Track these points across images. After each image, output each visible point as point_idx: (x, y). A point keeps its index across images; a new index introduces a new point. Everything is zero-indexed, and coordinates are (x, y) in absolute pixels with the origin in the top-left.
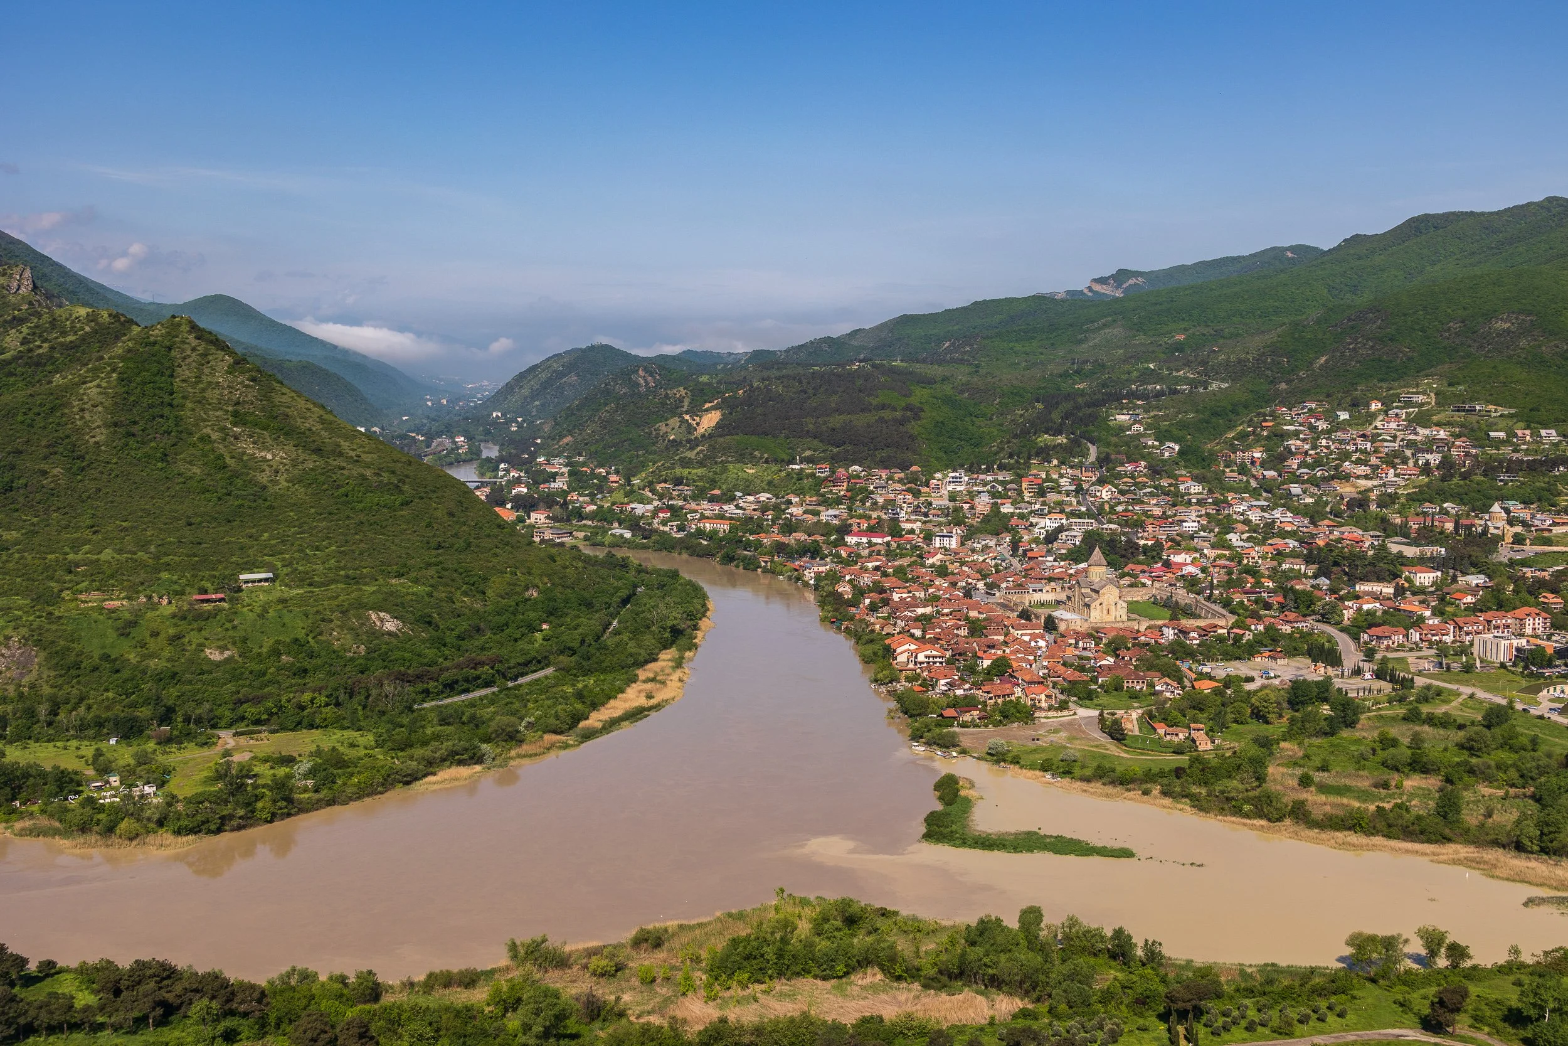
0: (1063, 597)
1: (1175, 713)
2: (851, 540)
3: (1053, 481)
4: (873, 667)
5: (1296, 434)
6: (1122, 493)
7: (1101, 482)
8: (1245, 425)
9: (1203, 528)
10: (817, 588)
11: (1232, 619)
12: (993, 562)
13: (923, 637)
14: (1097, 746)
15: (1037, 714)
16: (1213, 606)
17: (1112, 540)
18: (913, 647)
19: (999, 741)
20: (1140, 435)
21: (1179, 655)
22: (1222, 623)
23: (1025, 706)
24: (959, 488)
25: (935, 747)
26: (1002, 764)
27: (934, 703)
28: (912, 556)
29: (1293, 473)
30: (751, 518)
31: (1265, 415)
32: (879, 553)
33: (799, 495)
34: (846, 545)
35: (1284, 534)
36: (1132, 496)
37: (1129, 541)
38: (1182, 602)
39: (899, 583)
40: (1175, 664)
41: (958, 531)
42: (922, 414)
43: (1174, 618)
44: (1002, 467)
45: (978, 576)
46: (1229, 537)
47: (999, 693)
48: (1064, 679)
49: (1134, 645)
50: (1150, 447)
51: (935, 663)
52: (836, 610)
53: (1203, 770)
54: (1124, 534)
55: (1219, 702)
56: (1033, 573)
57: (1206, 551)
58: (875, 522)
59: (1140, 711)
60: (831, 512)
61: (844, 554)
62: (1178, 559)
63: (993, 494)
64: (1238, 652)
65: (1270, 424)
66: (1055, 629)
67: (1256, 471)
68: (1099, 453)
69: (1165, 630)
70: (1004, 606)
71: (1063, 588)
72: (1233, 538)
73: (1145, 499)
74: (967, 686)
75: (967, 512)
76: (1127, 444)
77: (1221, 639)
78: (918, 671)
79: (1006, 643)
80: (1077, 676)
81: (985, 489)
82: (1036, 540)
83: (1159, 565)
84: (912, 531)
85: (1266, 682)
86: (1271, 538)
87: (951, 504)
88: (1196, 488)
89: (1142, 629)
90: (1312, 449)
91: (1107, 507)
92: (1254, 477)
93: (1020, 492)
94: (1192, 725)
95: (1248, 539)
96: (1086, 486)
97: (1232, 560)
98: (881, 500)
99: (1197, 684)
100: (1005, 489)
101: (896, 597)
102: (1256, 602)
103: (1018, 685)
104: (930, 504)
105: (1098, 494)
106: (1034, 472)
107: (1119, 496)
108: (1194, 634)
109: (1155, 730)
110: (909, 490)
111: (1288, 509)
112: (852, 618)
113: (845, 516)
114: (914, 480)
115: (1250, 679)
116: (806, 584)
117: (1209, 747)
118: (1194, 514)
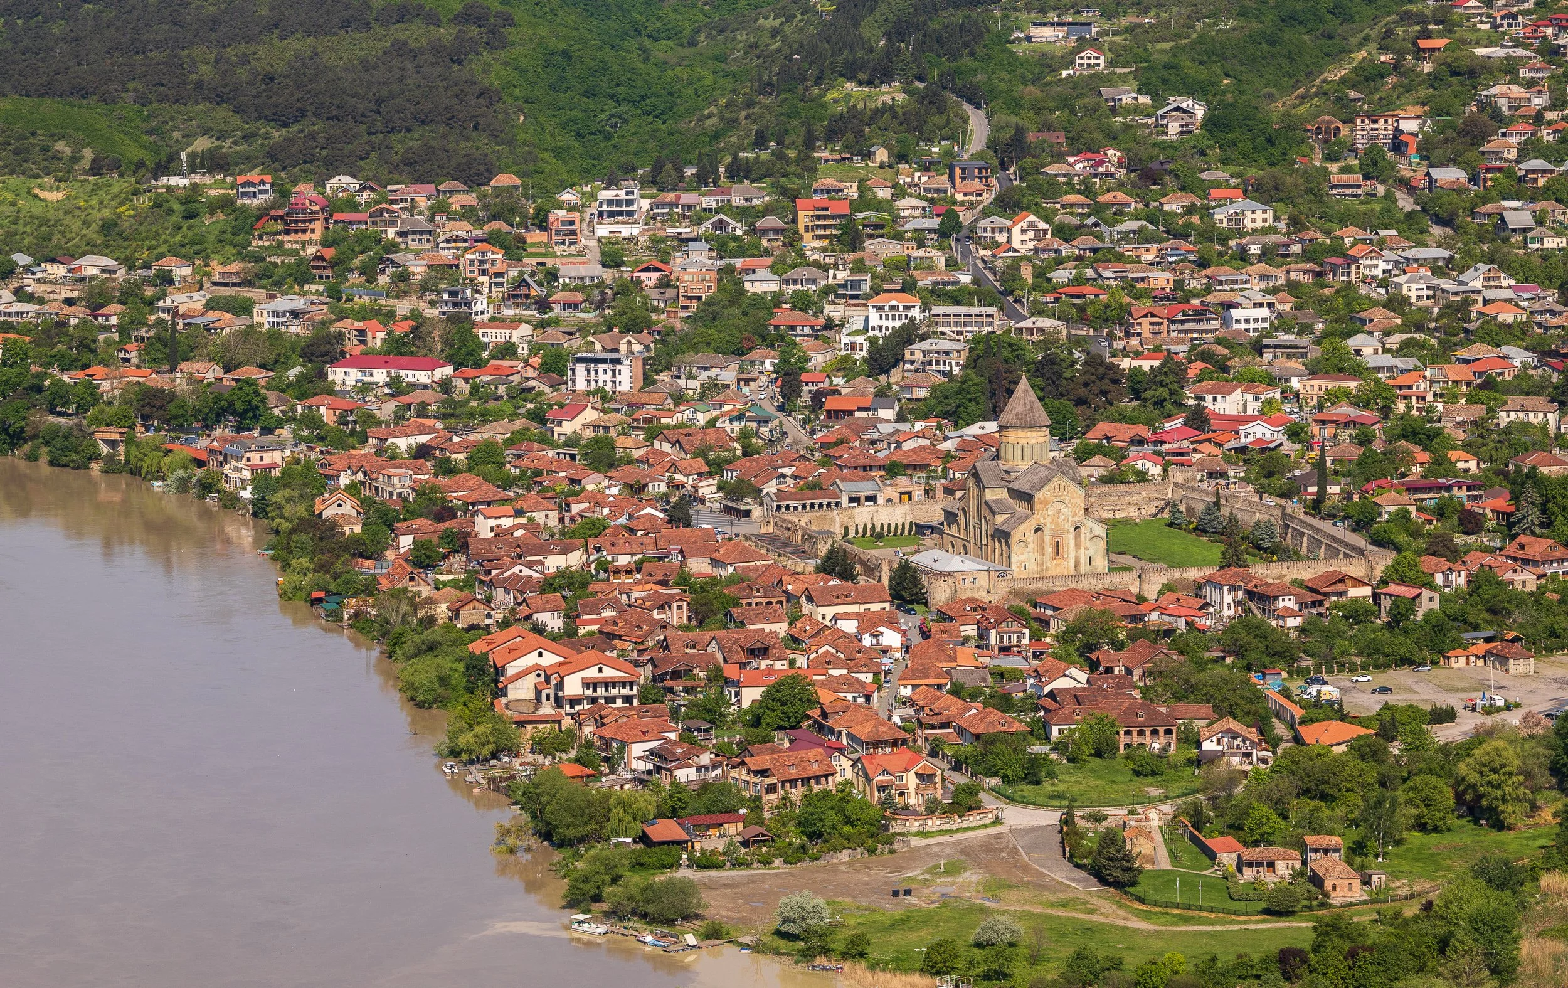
0: (933, 513)
1: (1263, 809)
2: (343, 377)
3: (878, 205)
4: (445, 719)
5: (1510, 69)
6: (1064, 233)
7: (1008, 205)
8: (1373, 47)
9: (1283, 323)
10: (260, 509)
11: (1384, 560)
12: (737, 427)
13: (570, 632)
14: (1064, 905)
15: (897, 827)
16: (1327, 526)
17: (1050, 360)
18: (549, 659)
19: (809, 899)
20: (1095, 82)
21: (1252, 657)
22: (1357, 569)
23: (865, 806)
24: (626, 231)
25: (635, 923)
26: (821, 960)
27: (621, 802)
28: (513, 416)
29: (1509, 173)
30: (63, 324)
31: (1422, 19)
32: (422, 411)
33: (189, 259)
34: (330, 391)
35: (1496, 334)
36: (1091, 242)
37: (1094, 361)
38: (1248, 519)
39: (488, 490)
40: (1247, 684)
41: (632, 345)
42: (510, 32)
43: (1232, 561)
44: (738, 172)
45: (700, 464)
46: (1353, 343)
47: (793, 773)
48: (961, 731)
49: (1133, 636)
50: (1128, 110)
51: (610, 700)
52: (322, 568)
53: (1352, 954)
54: (1078, 342)
55: (1372, 776)
56: (845, 455)
57: (1295, 383)
58: (407, 326)
59: (1167, 808)
60: (284, 303)
61: (327, 415)
62: (1227, 404)
63: (721, 246)
64: (1404, 645)
65: (1440, 43)
66: (922, 600)
67: (1411, 168)
68: (996, 129)
69: (1211, 593)
70: (780, 544)
71: (929, 492)
72: (1366, 345)
73: (1127, 249)
74: (706, 758)
75: (654, 294)
76: (1065, 103)
77: (1357, 614)
78: (567, 722)
79: (794, 641)
80: (993, 722)
81: (699, 231)
82: (844, 366)
83: (1177, 423)
84: (508, 350)
85: (1489, 721)
86: (1460, 345)
87: (609, 275)
88: (1258, 217)
89: (1151, 591)
90: (1553, 107)
91: (1027, 272)
92: (1405, 184)
93: (792, 239)
94: (1311, 840)
95: (1403, 350)
96: (966, 217)
97: (1367, 406)
98: (418, 268)
99: (1309, 733)
100: (752, 230)
101: (484, 527)
102: (1441, 512)
103: (841, 750)
104: (553, 275)
105: (1001, 238)
106: (825, 181)
107: (1057, 243)
108: (1287, 602)
109: (1212, 856)
110: (493, 239)
111: (1502, 267)
112: (369, 588)
113: (321, 312)
114: (503, 210)
115: (1445, 716)
116: (230, 502)
117: (1358, 893)
118: (1255, 289)
